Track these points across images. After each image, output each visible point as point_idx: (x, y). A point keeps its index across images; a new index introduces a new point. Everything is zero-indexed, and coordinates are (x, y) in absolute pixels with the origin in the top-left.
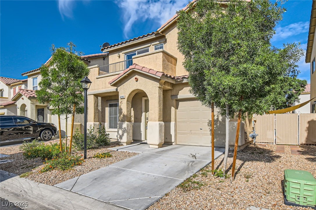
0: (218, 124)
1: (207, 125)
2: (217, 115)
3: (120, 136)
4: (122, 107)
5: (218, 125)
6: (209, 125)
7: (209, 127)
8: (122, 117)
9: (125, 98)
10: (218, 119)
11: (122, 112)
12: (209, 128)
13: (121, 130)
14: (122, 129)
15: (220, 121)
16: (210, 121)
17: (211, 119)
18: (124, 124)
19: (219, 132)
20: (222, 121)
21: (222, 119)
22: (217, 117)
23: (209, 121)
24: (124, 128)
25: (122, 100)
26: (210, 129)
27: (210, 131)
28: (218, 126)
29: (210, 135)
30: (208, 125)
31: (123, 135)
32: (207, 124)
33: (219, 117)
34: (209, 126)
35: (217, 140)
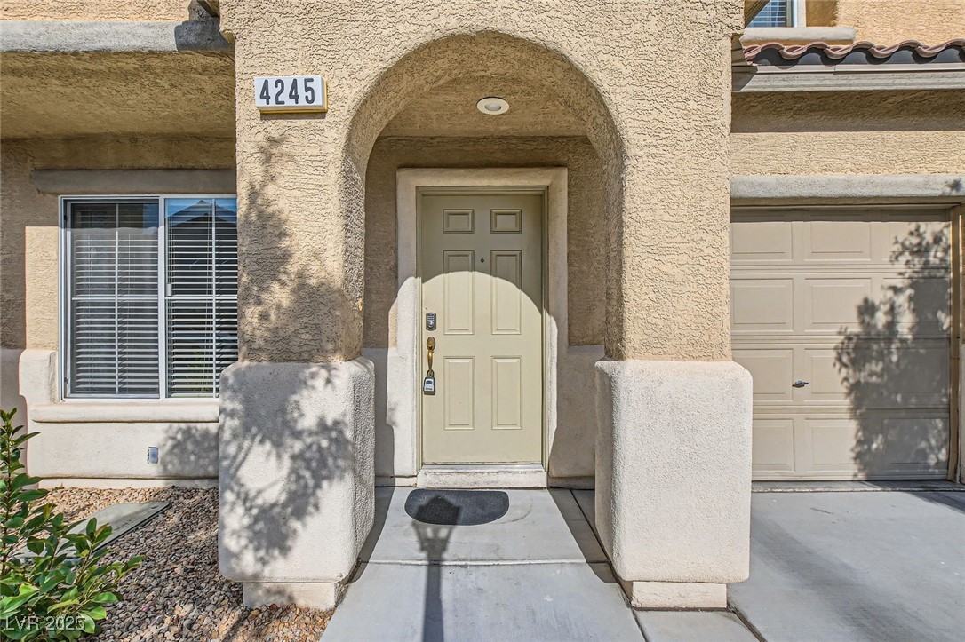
0: (890, 353)
1: (833, 360)
2: (887, 307)
3: (265, 512)
4: (281, 199)
5: (895, 358)
6: (845, 359)
7: (844, 370)
8: (286, 303)
9: (320, 114)
10: (891, 325)
11: (286, 256)
12: (846, 379)
13: (278, 445)
14: (289, 441)
15: (903, 341)
16: (849, 338)
17: (855, 329)
18: (319, 383)
19: (899, 398)
20: (915, 339)
21: (911, 329)
22: (890, 318)
23: (842, 337)
24: (323, 428)
25: (275, 128)
26: (852, 381)
27: (848, 394)
28: (893, 367)
29: (848, 416)
30: (839, 359)
31: (300, 502)
32: (833, 354)
33: (899, 318)
34: (846, 366)
35: (886, 442)
